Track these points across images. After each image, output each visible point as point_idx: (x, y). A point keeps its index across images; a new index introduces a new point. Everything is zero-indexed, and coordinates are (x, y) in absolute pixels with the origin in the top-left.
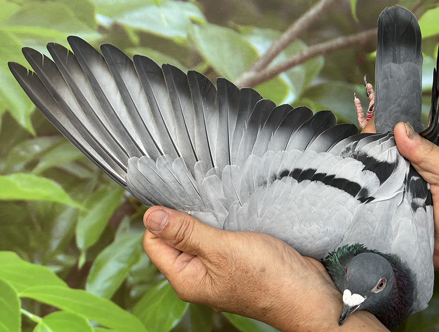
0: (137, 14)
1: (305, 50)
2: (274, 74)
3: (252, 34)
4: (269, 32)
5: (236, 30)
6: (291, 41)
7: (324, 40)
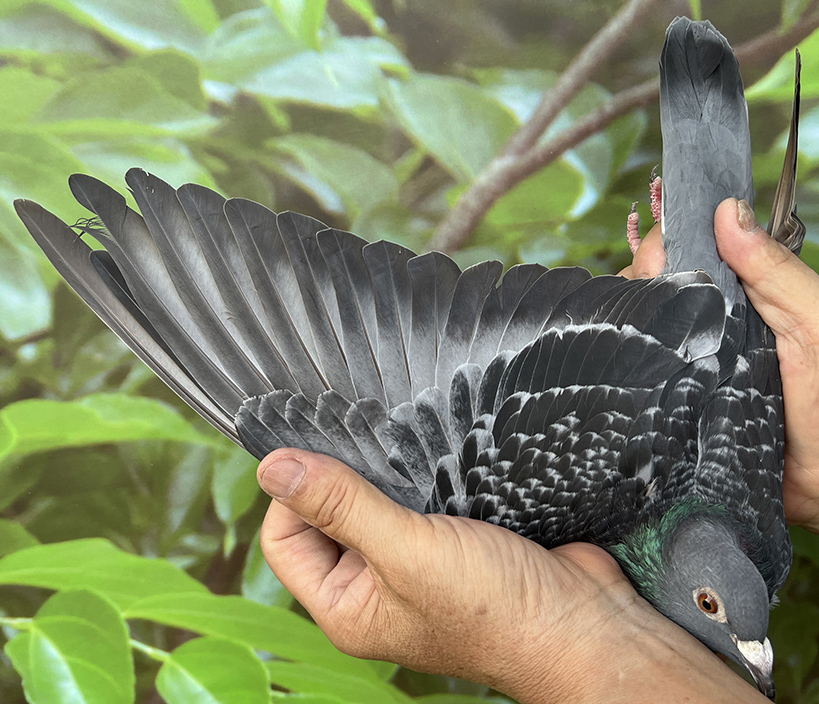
1: (608, 102)
2: (552, 156)
3: (501, 82)
4: (535, 75)
5: (471, 79)
6: (578, 88)
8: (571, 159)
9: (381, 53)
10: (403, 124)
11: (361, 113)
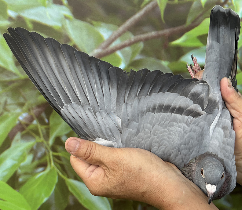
0: (32, 11)
1: (132, 38)
2: (113, 51)
3: (101, 26)
4: (111, 26)
5: (91, 24)
6: (124, 32)
7: (144, 33)
8: (119, 53)
9: (65, 11)
10: (68, 33)
11: (56, 28)
